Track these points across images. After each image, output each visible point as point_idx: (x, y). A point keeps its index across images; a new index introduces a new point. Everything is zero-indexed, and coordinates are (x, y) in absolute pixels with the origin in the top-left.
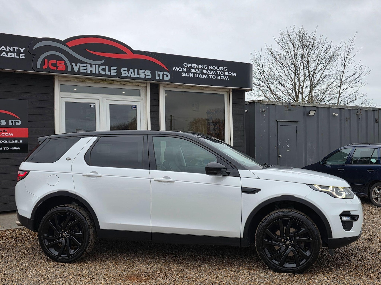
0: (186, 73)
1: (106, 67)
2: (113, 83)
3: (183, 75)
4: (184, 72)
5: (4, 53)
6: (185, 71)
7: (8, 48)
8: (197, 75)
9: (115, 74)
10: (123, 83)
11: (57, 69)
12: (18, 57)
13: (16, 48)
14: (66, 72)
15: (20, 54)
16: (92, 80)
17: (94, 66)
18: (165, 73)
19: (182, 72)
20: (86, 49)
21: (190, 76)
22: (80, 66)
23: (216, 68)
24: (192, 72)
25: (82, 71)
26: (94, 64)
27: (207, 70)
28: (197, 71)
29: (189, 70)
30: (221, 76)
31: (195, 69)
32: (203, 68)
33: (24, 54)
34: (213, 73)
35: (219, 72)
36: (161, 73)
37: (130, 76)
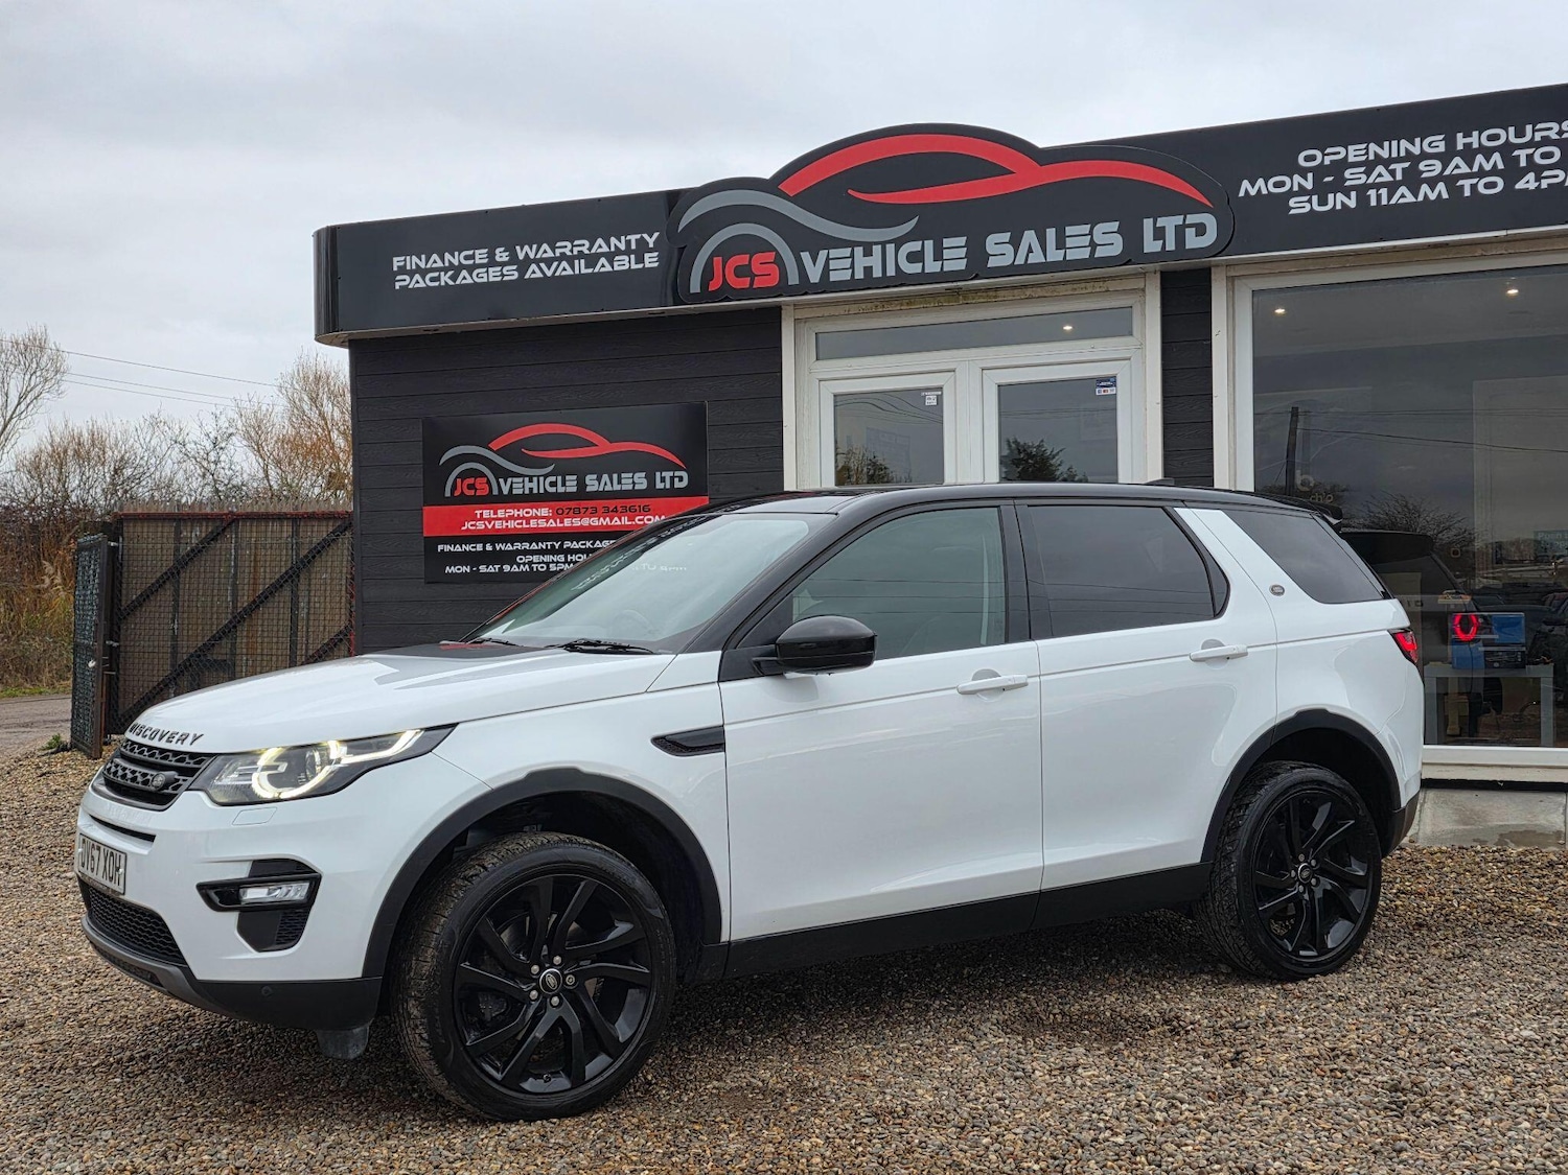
0: (1315, 198)
1: (923, 244)
2: (996, 297)
3: (1292, 212)
4: (1302, 191)
5: (603, 260)
6: (1309, 185)
7: (613, 240)
8: (1379, 197)
9: (961, 265)
10: (1039, 292)
11: (752, 283)
12: (641, 266)
13: (633, 238)
14: (783, 288)
15: (647, 255)
16: (910, 299)
17: (876, 250)
18: (1192, 219)
19: (1291, 194)
20: (849, 191)
21: (1339, 207)
22: (828, 259)
23: (1508, 135)
24: (1348, 183)
25: (834, 277)
26: (876, 243)
27: (1445, 158)
28: (1380, 175)
29: (1330, 179)
30: (1538, 171)
31: (1369, 167)
32: (1416, 151)
33: (656, 254)
34: (1488, 167)
35: (1530, 151)
36: (1170, 223)
37: (1022, 263)
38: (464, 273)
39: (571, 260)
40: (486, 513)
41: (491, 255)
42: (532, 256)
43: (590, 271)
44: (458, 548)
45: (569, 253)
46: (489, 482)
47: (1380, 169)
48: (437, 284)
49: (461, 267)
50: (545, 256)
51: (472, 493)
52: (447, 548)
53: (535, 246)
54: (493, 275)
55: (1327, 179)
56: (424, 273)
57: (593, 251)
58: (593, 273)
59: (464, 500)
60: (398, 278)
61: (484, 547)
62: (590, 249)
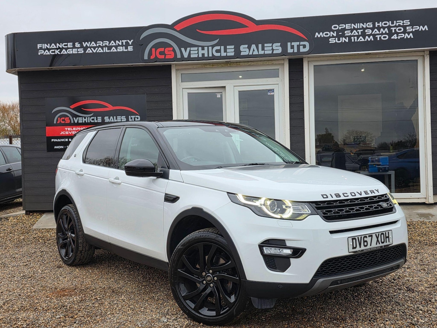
0: (337, 39)
1: (221, 47)
2: (239, 65)
3: (330, 42)
4: (333, 37)
5: (114, 48)
6: (335, 35)
7: (117, 42)
8: (354, 39)
9: (233, 54)
10: (252, 63)
11: (165, 57)
12: (127, 50)
13: (124, 41)
14: (175, 59)
15: (129, 47)
16: (213, 64)
17: (206, 48)
18: (302, 43)
19: (330, 37)
20: (197, 30)
21: (343, 41)
22: (190, 50)
23: (389, 23)
24: (346, 35)
25: (192, 56)
26: (206, 46)
27: (372, 29)
28: (355, 33)
29: (341, 33)
30: (398, 34)
31: (352, 30)
32: (365, 27)
33: (132, 47)
34: (384, 32)
35: (395, 28)
36: (295, 44)
37: (251, 54)
38: (64, 50)
39: (102, 48)
40: (69, 129)
41: (74, 45)
42: (88, 45)
43: (109, 51)
44: (59, 140)
45: (102, 45)
46: (70, 119)
47: (355, 31)
48: (54, 53)
49: (63, 48)
50: (93, 46)
51: (64, 122)
52: (55, 140)
53: (89, 43)
54: (75, 51)
55: (340, 33)
56: (49, 50)
57: (110, 45)
58: (110, 52)
59: (61, 124)
60: (40, 51)
61: (69, 140)
62: (109, 44)
